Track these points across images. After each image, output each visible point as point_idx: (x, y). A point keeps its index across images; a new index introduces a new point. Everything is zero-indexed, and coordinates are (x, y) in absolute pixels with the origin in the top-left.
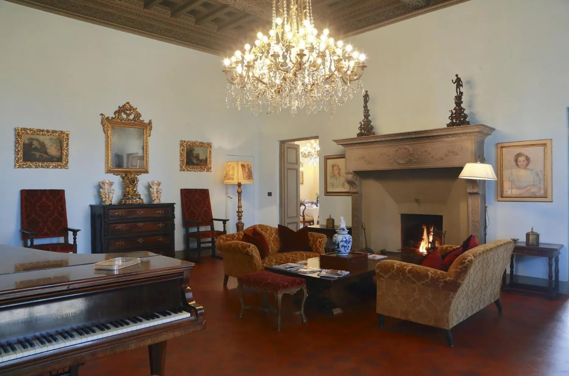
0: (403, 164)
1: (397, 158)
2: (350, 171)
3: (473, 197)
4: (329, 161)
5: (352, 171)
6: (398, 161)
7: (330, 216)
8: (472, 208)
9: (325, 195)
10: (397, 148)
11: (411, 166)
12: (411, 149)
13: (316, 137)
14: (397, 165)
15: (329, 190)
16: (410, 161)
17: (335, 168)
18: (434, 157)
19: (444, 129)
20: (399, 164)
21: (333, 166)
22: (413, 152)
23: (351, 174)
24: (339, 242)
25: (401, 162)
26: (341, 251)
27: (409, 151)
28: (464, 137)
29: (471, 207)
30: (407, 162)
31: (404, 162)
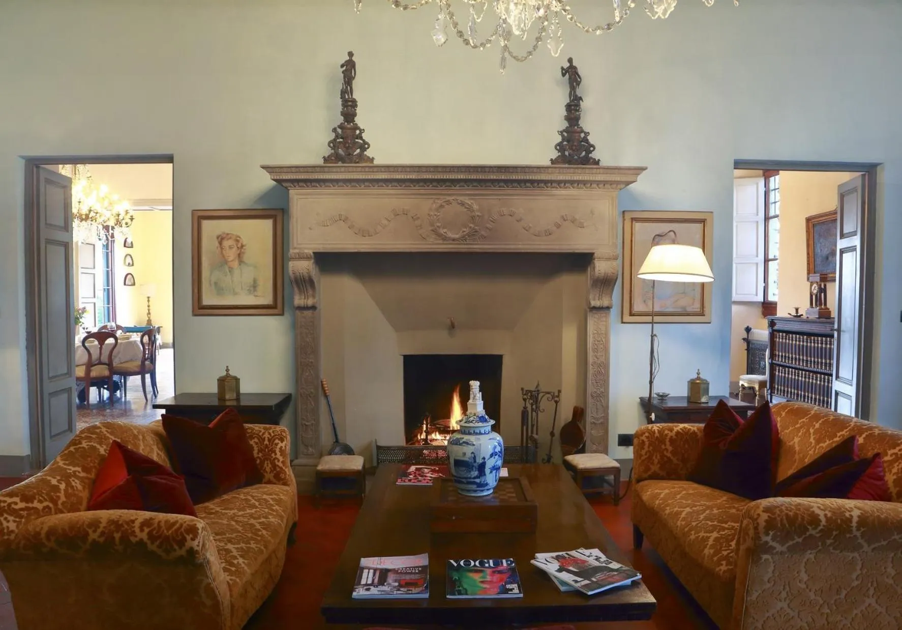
0: (454, 240)
1: (439, 224)
2: (306, 251)
3: (596, 316)
4: (206, 224)
5: (311, 252)
6: (442, 231)
7: (227, 370)
8: (594, 337)
9: (195, 315)
10: (439, 202)
11: (475, 246)
12: (475, 207)
14: (441, 242)
15: (207, 300)
16: (473, 234)
18: (530, 227)
19: (547, 168)
20: (445, 238)
21: (221, 239)
22: (479, 214)
23: (307, 258)
24: (484, 458)
25: (451, 235)
27: (470, 209)
28: (597, 192)
29: (591, 336)
30: (466, 235)
31: (457, 236)
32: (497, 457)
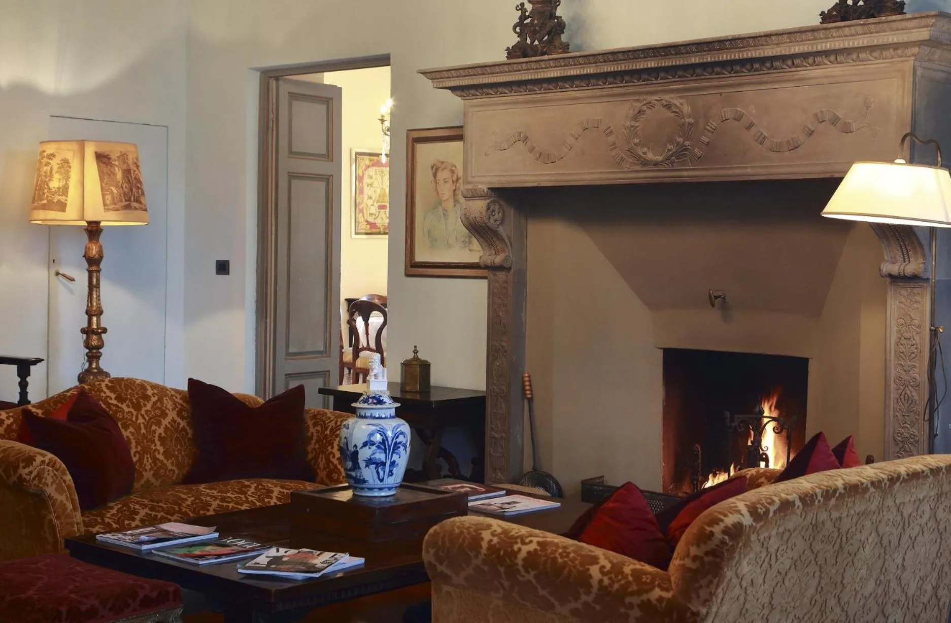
0: (656, 164)
1: (636, 141)
2: (480, 186)
3: (903, 292)
4: (422, 148)
5: (484, 187)
6: (640, 151)
7: (416, 352)
8: (899, 331)
9: (407, 275)
10: (638, 105)
11: (685, 174)
12: (686, 109)
13: (381, 61)
14: (638, 168)
15: (420, 257)
16: (681, 153)
17: (441, 175)
18: (765, 138)
20: (645, 163)
21: (435, 170)
22: (691, 120)
23: (482, 197)
25: (650, 156)
26: (364, 481)
27: (678, 113)
29: (895, 328)
30: (672, 155)
31: (660, 158)
32: (374, 448)
